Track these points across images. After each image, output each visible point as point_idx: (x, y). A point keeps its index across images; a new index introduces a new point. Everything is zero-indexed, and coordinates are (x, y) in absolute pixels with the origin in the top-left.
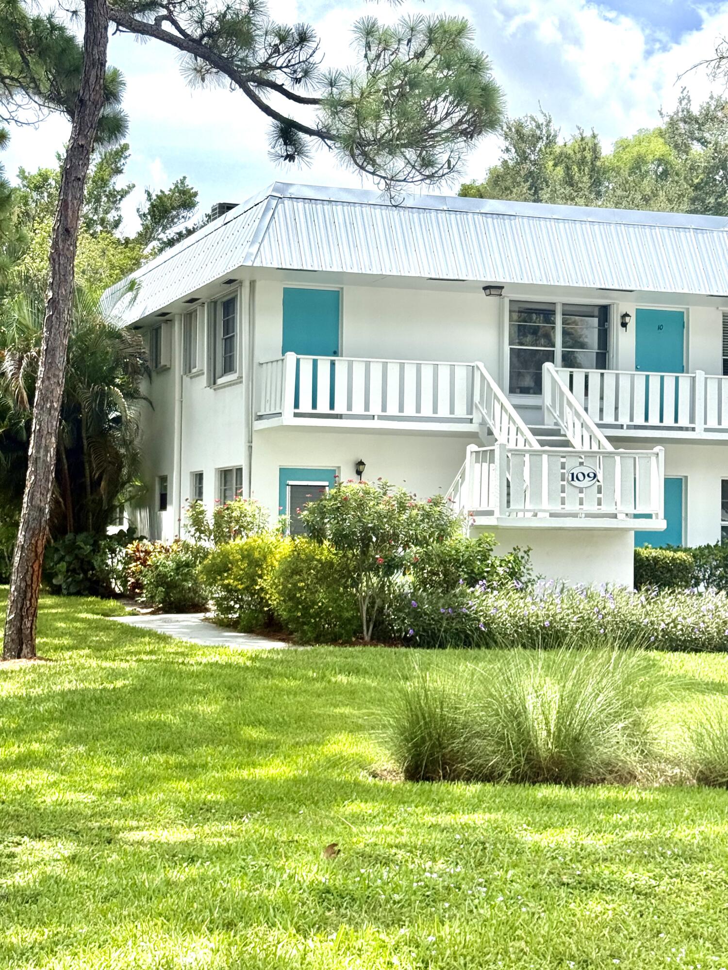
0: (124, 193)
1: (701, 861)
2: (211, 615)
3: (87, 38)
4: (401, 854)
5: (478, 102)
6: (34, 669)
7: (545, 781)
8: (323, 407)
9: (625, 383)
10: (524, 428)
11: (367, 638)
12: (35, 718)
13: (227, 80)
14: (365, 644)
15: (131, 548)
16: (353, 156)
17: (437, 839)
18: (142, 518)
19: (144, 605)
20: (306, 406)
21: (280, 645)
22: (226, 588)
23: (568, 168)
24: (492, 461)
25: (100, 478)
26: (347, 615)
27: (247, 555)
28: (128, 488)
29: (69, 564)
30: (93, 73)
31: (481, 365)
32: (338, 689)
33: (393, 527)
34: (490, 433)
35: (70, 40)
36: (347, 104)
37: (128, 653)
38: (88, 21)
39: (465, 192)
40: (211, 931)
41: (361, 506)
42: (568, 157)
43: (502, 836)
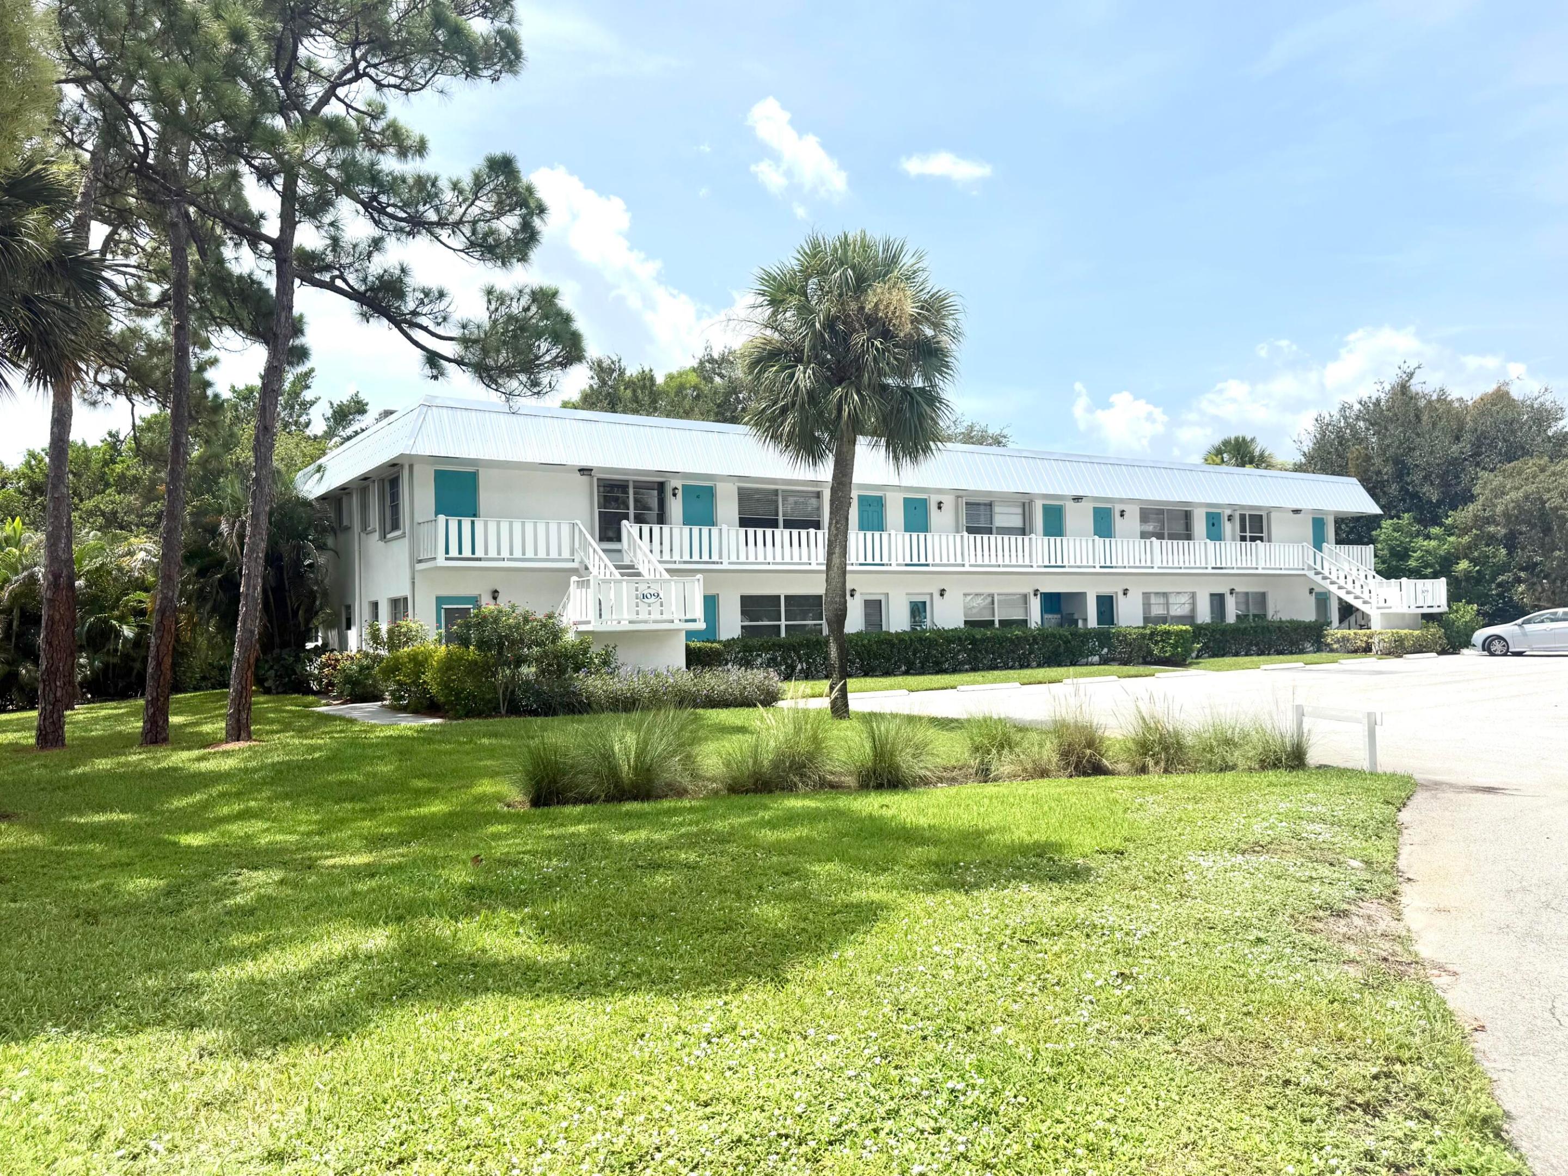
0: (312, 403)
1: (729, 842)
2: (387, 703)
3: (277, 289)
4: (526, 858)
5: (569, 343)
6: (250, 748)
7: (628, 799)
8: (467, 552)
9: (676, 531)
10: (610, 564)
11: (503, 712)
12: (252, 783)
13: (385, 322)
14: (502, 716)
15: (324, 658)
16: (481, 377)
17: (552, 846)
18: (333, 635)
19: (335, 698)
20: (454, 552)
21: (438, 721)
22: (400, 683)
23: (634, 391)
24: (588, 587)
25: (298, 608)
26: (488, 697)
27: (413, 658)
28: (321, 616)
29: (277, 671)
30: (283, 314)
31: (579, 522)
32: (483, 748)
33: (520, 634)
34: (587, 568)
35: (267, 291)
36: (475, 341)
37: (323, 733)
38: (278, 276)
39: (565, 405)
40: (386, 923)
41: (496, 620)
42: (634, 383)
43: (597, 839)
